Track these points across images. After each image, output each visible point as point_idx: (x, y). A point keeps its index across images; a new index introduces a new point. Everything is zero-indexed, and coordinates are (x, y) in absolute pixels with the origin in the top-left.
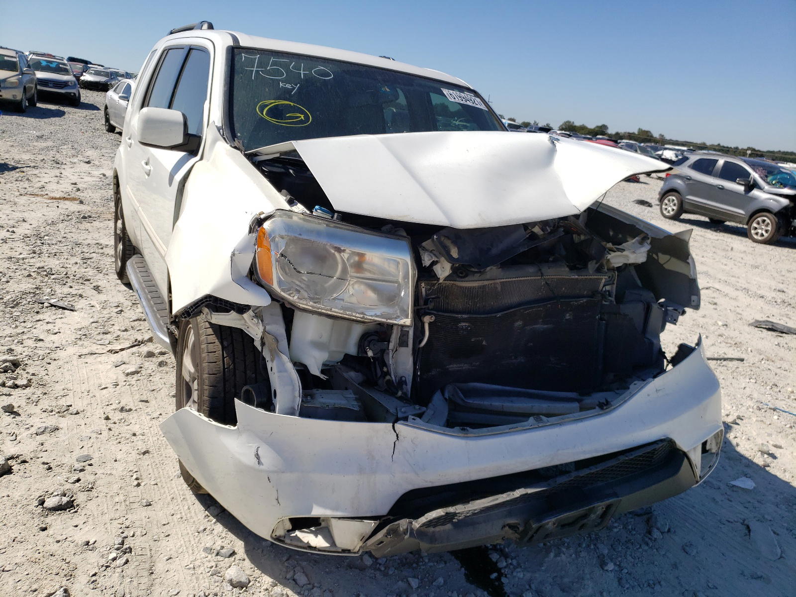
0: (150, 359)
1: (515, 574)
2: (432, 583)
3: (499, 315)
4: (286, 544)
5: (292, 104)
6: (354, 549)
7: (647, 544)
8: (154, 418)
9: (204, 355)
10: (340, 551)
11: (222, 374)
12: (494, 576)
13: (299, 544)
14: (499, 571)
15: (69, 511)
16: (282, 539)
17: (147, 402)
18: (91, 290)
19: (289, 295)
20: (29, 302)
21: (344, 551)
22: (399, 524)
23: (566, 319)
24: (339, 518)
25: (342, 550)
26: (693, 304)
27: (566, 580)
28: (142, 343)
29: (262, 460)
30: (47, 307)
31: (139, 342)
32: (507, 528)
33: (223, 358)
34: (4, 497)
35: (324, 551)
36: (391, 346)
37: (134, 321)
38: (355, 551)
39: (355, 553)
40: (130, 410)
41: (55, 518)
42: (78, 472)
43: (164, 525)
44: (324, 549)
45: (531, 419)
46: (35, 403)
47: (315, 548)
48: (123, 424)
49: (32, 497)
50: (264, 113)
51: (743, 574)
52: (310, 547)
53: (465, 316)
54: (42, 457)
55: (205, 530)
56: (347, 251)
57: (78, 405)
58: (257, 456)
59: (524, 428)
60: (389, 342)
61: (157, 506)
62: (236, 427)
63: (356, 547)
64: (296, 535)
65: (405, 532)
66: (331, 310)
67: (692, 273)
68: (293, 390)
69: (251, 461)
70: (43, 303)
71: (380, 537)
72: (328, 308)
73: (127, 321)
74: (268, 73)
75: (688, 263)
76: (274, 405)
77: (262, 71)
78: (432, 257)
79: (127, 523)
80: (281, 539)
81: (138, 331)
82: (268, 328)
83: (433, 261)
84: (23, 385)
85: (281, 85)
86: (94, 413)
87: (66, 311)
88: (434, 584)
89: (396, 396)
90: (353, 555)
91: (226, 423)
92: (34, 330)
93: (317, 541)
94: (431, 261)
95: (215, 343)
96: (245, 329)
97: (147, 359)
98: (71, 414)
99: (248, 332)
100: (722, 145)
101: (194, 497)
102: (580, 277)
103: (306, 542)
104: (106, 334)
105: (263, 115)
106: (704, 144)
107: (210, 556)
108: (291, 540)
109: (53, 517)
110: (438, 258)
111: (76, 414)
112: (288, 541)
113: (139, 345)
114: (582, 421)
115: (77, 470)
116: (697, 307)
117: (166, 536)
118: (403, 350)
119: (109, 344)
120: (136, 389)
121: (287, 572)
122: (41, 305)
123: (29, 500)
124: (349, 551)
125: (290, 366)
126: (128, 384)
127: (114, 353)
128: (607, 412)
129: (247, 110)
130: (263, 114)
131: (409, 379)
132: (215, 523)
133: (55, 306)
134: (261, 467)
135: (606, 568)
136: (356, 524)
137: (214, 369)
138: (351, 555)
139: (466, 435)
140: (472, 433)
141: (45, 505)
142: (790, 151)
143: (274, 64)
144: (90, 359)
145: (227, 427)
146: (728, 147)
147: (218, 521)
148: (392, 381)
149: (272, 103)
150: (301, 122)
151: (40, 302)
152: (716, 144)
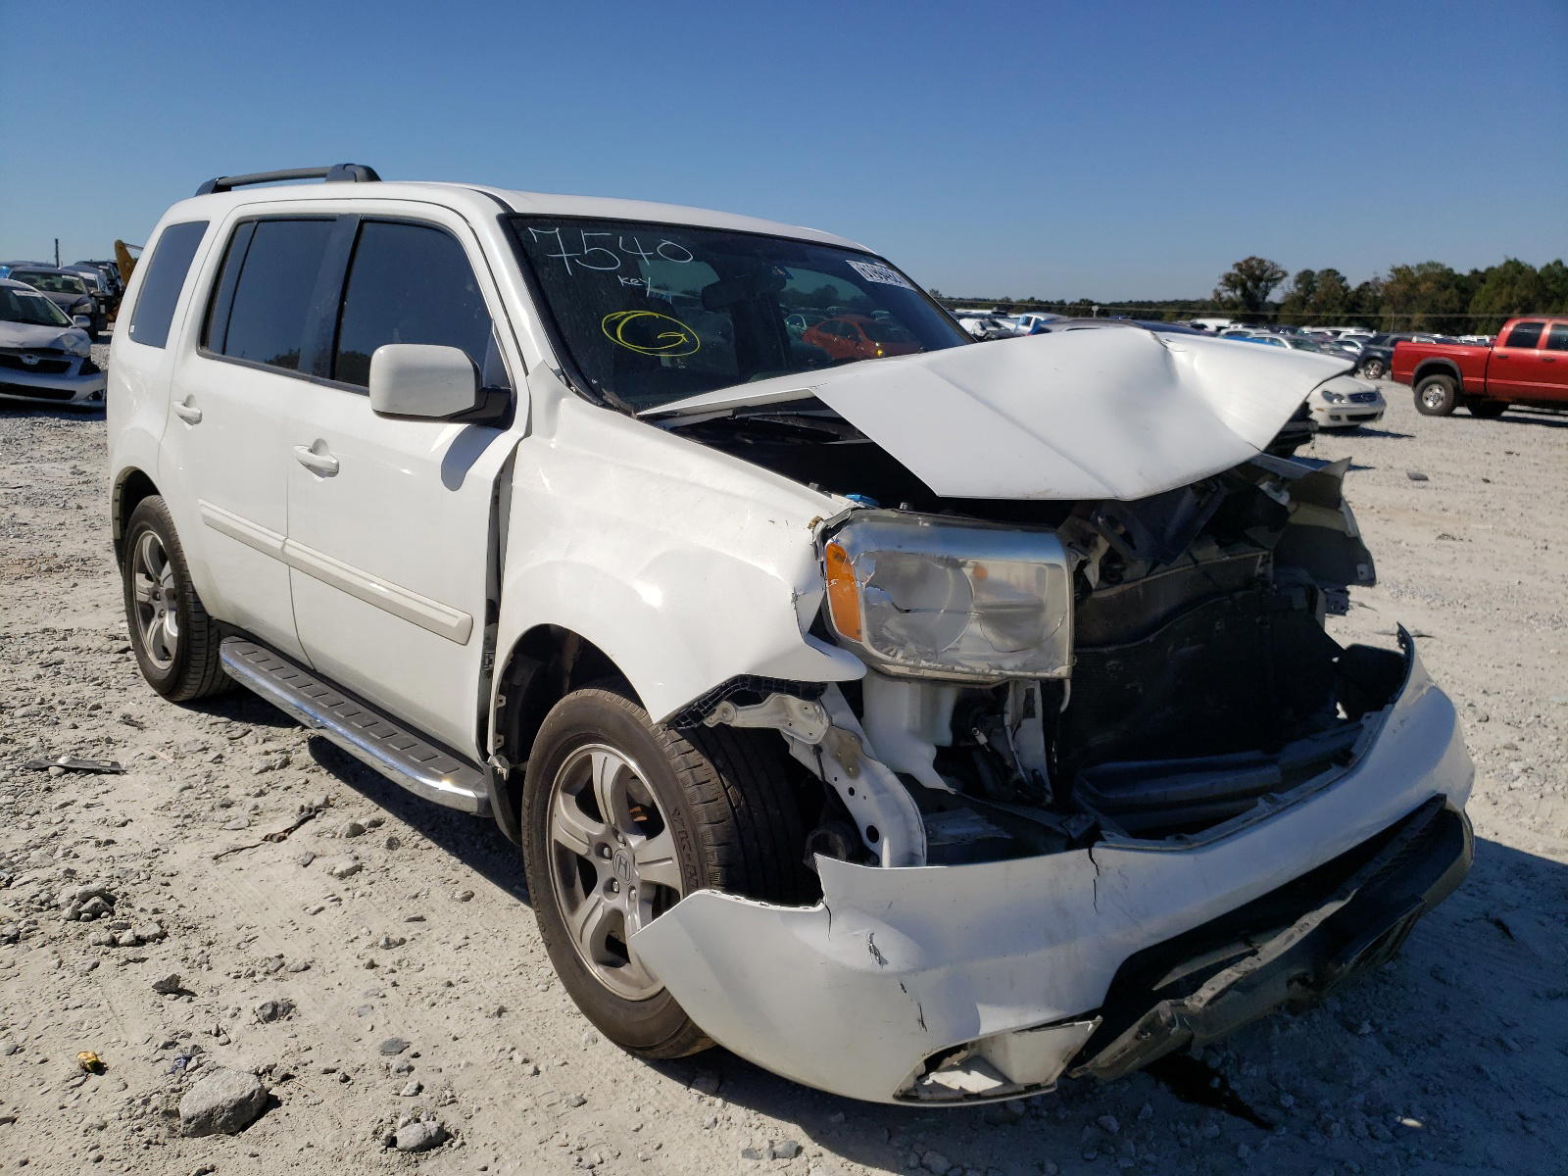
0: (361, 838)
1: (1244, 1071)
2: (1136, 1117)
3: (1151, 639)
4: (922, 1101)
5: (657, 315)
6: (1047, 1080)
7: (1385, 983)
8: (460, 947)
9: (690, 791)
10: (1023, 1089)
11: (732, 819)
12: (1216, 1082)
13: (948, 1095)
14: (1215, 1073)
15: (450, 1145)
16: (914, 1094)
17: (421, 919)
18: (119, 725)
19: (887, 654)
20: (14, 770)
21: (1030, 1088)
22: (1157, 1012)
23: (1218, 632)
24: (1031, 1029)
25: (1026, 1087)
26: (1362, 577)
27: (1321, 1064)
28: (317, 812)
29: (885, 955)
30: (59, 775)
31: (310, 810)
32: (1296, 984)
33: (726, 790)
34: (302, 1149)
35: (996, 1097)
36: (1008, 720)
37: (261, 772)
38: (1048, 1083)
39: (1048, 1087)
40: (403, 941)
41: (435, 1163)
42: (406, 1073)
43: (637, 1130)
44: (993, 1094)
45: (1261, 803)
46: (205, 966)
47: (978, 1096)
48: (408, 971)
49: (360, 1137)
50: (620, 337)
51: (1535, 995)
52: (969, 1096)
53: (1112, 649)
54: (312, 1062)
55: (716, 1121)
56: (969, 563)
57: (296, 955)
58: (875, 951)
59: (1261, 817)
60: (1003, 713)
61: (598, 1099)
62: (820, 907)
63: (1051, 1075)
64: (934, 1081)
65: (1171, 1023)
66: (952, 670)
67: (1350, 528)
68: (906, 821)
69: (868, 961)
70: (46, 769)
71: (1126, 1041)
72: (949, 666)
73: (249, 776)
74: (589, 259)
75: (1342, 513)
76: (875, 854)
77: (577, 257)
78: (1078, 557)
79: (575, 1143)
80: (910, 1094)
81: (286, 789)
82: (836, 719)
83: (1081, 561)
84: (156, 936)
85: (622, 281)
86: (338, 961)
87: (104, 776)
88: (1139, 1117)
89: (1044, 804)
90: (1047, 1091)
91: (796, 904)
92: (71, 827)
93: (976, 1082)
94: (1078, 561)
95: (702, 765)
96: (784, 728)
97: (354, 839)
98: (297, 972)
99: (791, 732)
100: (1036, 299)
101: (652, 1072)
102: (1234, 558)
103: (957, 1088)
104: (228, 806)
105: (619, 340)
106: (1008, 300)
107: (761, 1162)
108: (930, 1092)
109: (430, 1164)
110: (1086, 555)
111: (304, 970)
112: (926, 1095)
113: (314, 817)
114: (1328, 790)
115: (403, 1070)
116: (1370, 581)
117: (658, 1149)
118: (1026, 723)
119: (249, 825)
120: (382, 899)
121: (906, 1157)
122: (45, 773)
123: (358, 1143)
124: (1037, 1087)
125: (891, 780)
126: (358, 894)
127: (279, 841)
128: (1354, 768)
129: (587, 334)
130: (616, 337)
131: (1043, 772)
132: (724, 1106)
133: (75, 770)
134: (886, 967)
135: (1360, 1033)
136: (1059, 1034)
137: (718, 814)
138: (1043, 1092)
139: (1190, 847)
140: (1195, 841)
141: (400, 1145)
142: (1146, 299)
143: (591, 242)
144: (240, 860)
145: (801, 909)
146: (1047, 302)
147: (727, 1099)
148: (1022, 779)
149: (624, 317)
150: (683, 348)
151: (37, 767)
152: (1027, 298)
